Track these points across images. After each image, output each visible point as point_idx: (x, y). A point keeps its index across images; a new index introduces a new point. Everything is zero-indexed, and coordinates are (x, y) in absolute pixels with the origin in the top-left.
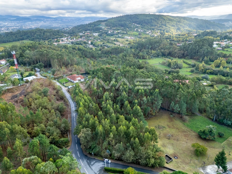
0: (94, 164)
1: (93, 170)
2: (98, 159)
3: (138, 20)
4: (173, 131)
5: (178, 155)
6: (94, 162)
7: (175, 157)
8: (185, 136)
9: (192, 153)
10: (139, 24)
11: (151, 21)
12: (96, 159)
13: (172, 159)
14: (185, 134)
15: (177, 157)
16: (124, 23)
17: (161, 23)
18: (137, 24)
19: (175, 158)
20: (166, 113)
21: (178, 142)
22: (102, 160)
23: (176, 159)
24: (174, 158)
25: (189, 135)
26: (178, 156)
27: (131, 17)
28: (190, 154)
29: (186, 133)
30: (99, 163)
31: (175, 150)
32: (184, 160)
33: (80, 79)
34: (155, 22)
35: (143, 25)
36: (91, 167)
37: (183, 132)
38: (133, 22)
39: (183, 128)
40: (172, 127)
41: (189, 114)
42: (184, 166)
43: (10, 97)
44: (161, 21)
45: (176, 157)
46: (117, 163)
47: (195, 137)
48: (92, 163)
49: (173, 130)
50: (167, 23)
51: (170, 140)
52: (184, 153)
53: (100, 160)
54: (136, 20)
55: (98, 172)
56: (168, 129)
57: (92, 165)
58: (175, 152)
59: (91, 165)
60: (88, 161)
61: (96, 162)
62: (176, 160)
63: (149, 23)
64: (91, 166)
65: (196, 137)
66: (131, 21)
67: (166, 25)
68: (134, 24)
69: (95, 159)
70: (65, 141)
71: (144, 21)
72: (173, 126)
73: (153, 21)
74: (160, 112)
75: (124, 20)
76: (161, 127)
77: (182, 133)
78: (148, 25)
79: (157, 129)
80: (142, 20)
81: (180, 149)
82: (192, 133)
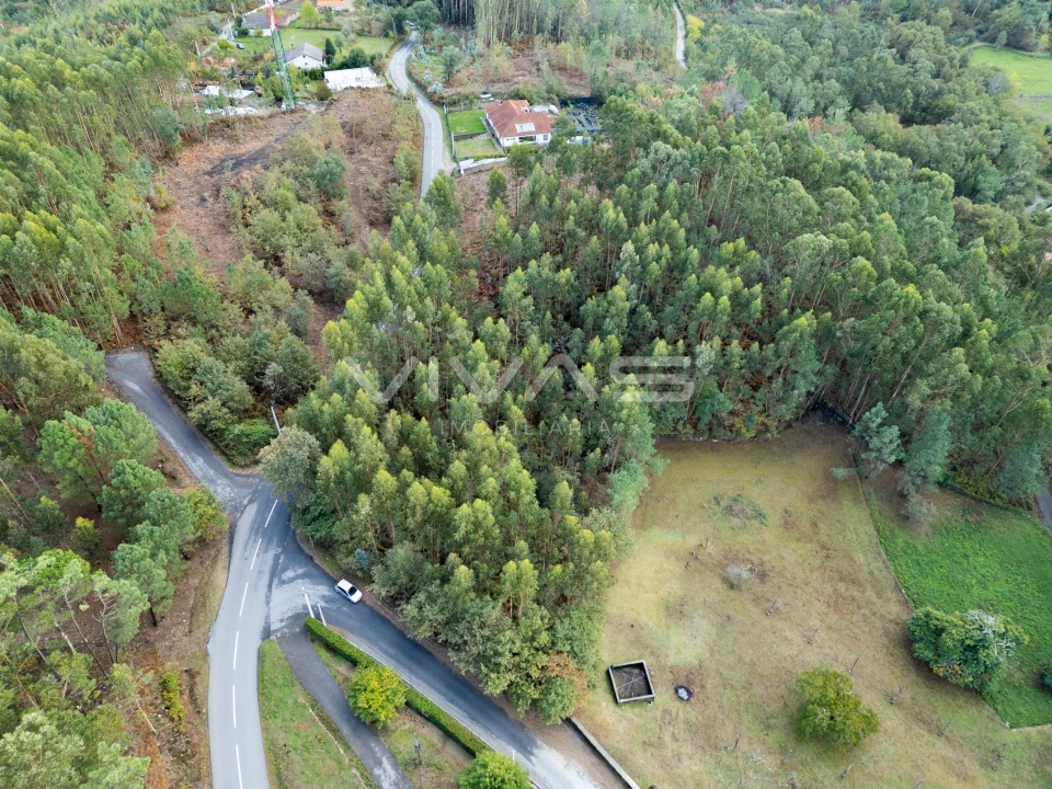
0: (293, 580)
1: (271, 604)
2: (323, 566)
4: (789, 555)
5: (708, 686)
6: (300, 571)
7: (681, 687)
8: (836, 603)
9: (786, 705)
12: (317, 561)
13: (651, 693)
14: (843, 590)
15: (690, 693)
19: (676, 692)
20: (833, 443)
21: (766, 622)
22: (335, 575)
23: (682, 699)
24: (672, 691)
25: (859, 608)
26: (702, 687)
28: (774, 707)
29: (854, 591)
30: (310, 586)
31: (712, 652)
32: (716, 718)
33: (530, 133)
36: (274, 587)
37: (842, 579)
39: (860, 558)
40: (808, 529)
41: (969, 491)
42: (687, 749)
43: (211, 162)
45: (688, 691)
46: (382, 612)
47: (881, 632)
48: (290, 574)
49: (793, 545)
51: (732, 594)
52: (748, 686)
53: (326, 575)
55: (282, 621)
56: (771, 534)
57: (283, 582)
58: (707, 663)
59: (280, 578)
60: (281, 561)
61: (302, 576)
62: (675, 706)
64: (276, 581)
65: (887, 633)
69: (312, 558)
70: (253, 438)
72: (815, 525)
74: (805, 427)
76: (742, 511)
77: (831, 579)
79: (715, 514)
81: (747, 659)
82: (888, 600)
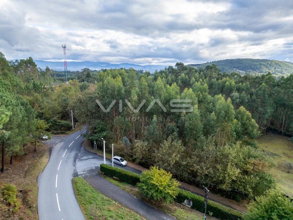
3: (241, 65)
10: (242, 70)
11: (260, 67)
16: (222, 67)
17: (275, 69)
18: (240, 70)
27: (231, 62)
34: (265, 68)
35: (249, 71)
38: (235, 68)
44: (275, 67)
50: (284, 70)
54: (239, 65)
63: (257, 68)
66: (232, 66)
67: (283, 72)
68: (235, 69)
71: (249, 66)
73: (262, 66)
75: (222, 65)
78: (255, 72)
80: (247, 65)
